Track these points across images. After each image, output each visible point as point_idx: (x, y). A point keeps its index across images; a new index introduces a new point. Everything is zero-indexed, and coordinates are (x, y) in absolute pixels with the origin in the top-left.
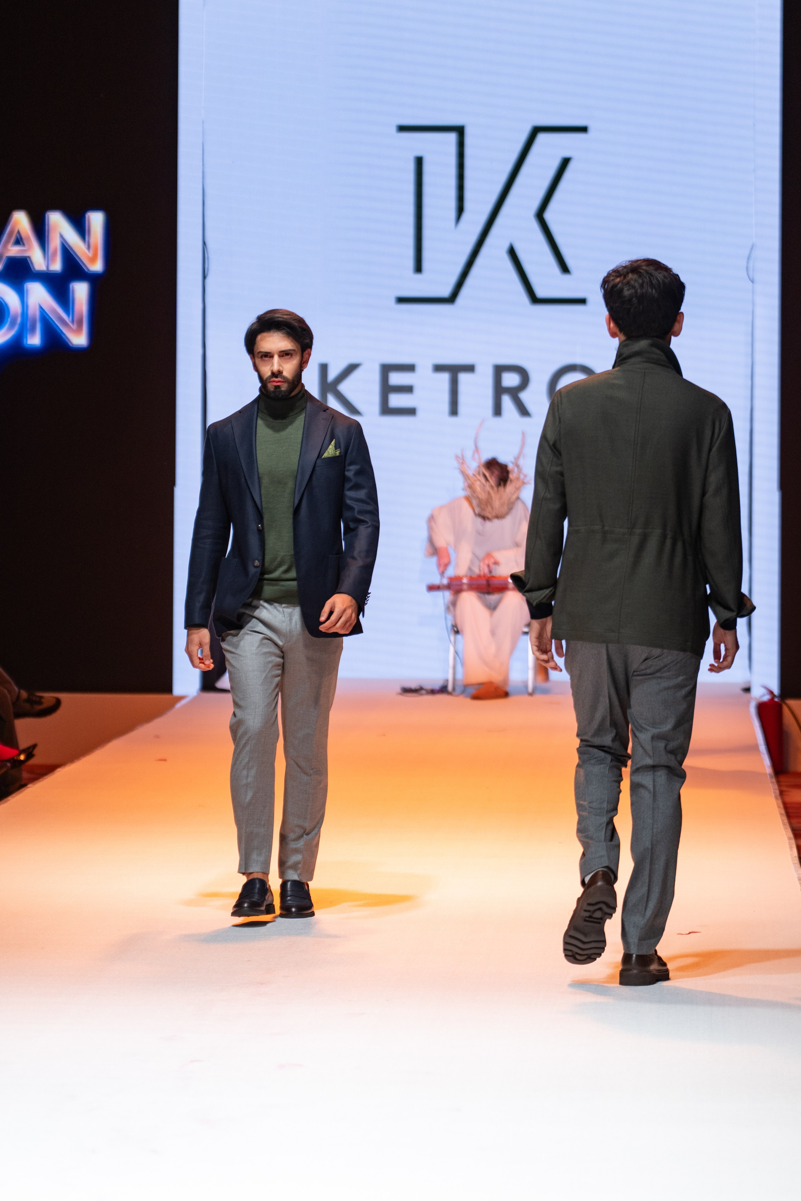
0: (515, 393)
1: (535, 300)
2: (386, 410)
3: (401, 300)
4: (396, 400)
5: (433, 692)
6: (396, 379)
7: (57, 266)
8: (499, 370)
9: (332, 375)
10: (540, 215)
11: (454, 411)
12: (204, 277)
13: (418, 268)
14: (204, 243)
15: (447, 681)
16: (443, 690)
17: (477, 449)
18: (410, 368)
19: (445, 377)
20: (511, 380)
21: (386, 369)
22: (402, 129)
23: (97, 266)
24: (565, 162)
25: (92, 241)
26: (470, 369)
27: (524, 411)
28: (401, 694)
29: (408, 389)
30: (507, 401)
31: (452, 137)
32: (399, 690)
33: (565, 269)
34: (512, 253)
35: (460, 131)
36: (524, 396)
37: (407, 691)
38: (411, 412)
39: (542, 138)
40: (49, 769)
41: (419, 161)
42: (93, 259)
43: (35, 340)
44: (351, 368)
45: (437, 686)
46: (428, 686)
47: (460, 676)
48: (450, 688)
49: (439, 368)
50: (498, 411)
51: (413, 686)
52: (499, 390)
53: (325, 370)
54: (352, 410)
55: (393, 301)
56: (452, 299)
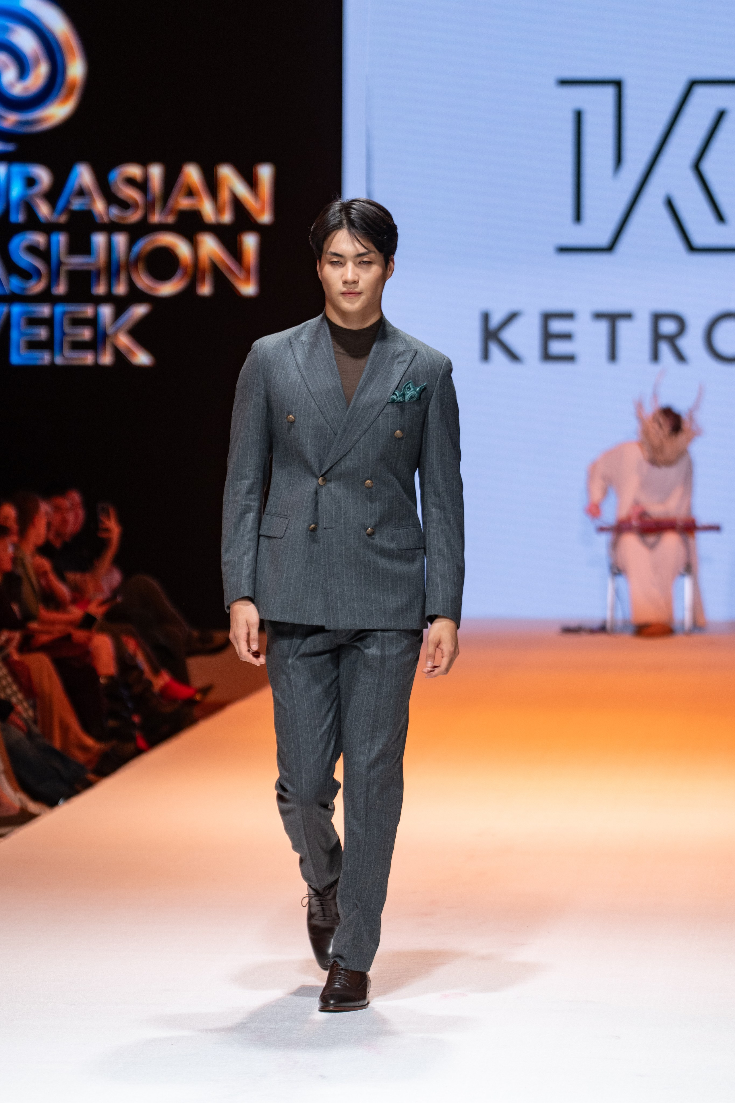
0: (672, 340)
1: (691, 248)
2: (547, 357)
3: (563, 250)
4: (557, 347)
5: (591, 631)
6: (557, 326)
7: (227, 218)
8: (657, 318)
9: (494, 323)
10: (697, 167)
11: (613, 355)
13: (578, 217)
15: (606, 620)
16: (602, 629)
18: (569, 316)
19: (603, 325)
20: (668, 327)
21: (547, 317)
22: (564, 82)
23: (266, 218)
24: (721, 115)
25: (261, 193)
26: (628, 316)
27: (680, 357)
28: (561, 634)
29: (567, 337)
30: (665, 349)
31: (610, 92)
32: (559, 630)
33: (720, 219)
34: (670, 204)
35: (618, 84)
36: (682, 343)
37: (568, 630)
38: (570, 358)
39: (699, 91)
40: (219, 706)
41: (579, 115)
42: (262, 211)
43: (205, 290)
44: (512, 317)
45: (596, 625)
46: (587, 625)
47: (618, 615)
48: (608, 627)
49: (599, 316)
50: (655, 356)
51: (573, 623)
52: (657, 337)
53: (486, 317)
54: (513, 356)
55: (551, 250)
56: (610, 248)
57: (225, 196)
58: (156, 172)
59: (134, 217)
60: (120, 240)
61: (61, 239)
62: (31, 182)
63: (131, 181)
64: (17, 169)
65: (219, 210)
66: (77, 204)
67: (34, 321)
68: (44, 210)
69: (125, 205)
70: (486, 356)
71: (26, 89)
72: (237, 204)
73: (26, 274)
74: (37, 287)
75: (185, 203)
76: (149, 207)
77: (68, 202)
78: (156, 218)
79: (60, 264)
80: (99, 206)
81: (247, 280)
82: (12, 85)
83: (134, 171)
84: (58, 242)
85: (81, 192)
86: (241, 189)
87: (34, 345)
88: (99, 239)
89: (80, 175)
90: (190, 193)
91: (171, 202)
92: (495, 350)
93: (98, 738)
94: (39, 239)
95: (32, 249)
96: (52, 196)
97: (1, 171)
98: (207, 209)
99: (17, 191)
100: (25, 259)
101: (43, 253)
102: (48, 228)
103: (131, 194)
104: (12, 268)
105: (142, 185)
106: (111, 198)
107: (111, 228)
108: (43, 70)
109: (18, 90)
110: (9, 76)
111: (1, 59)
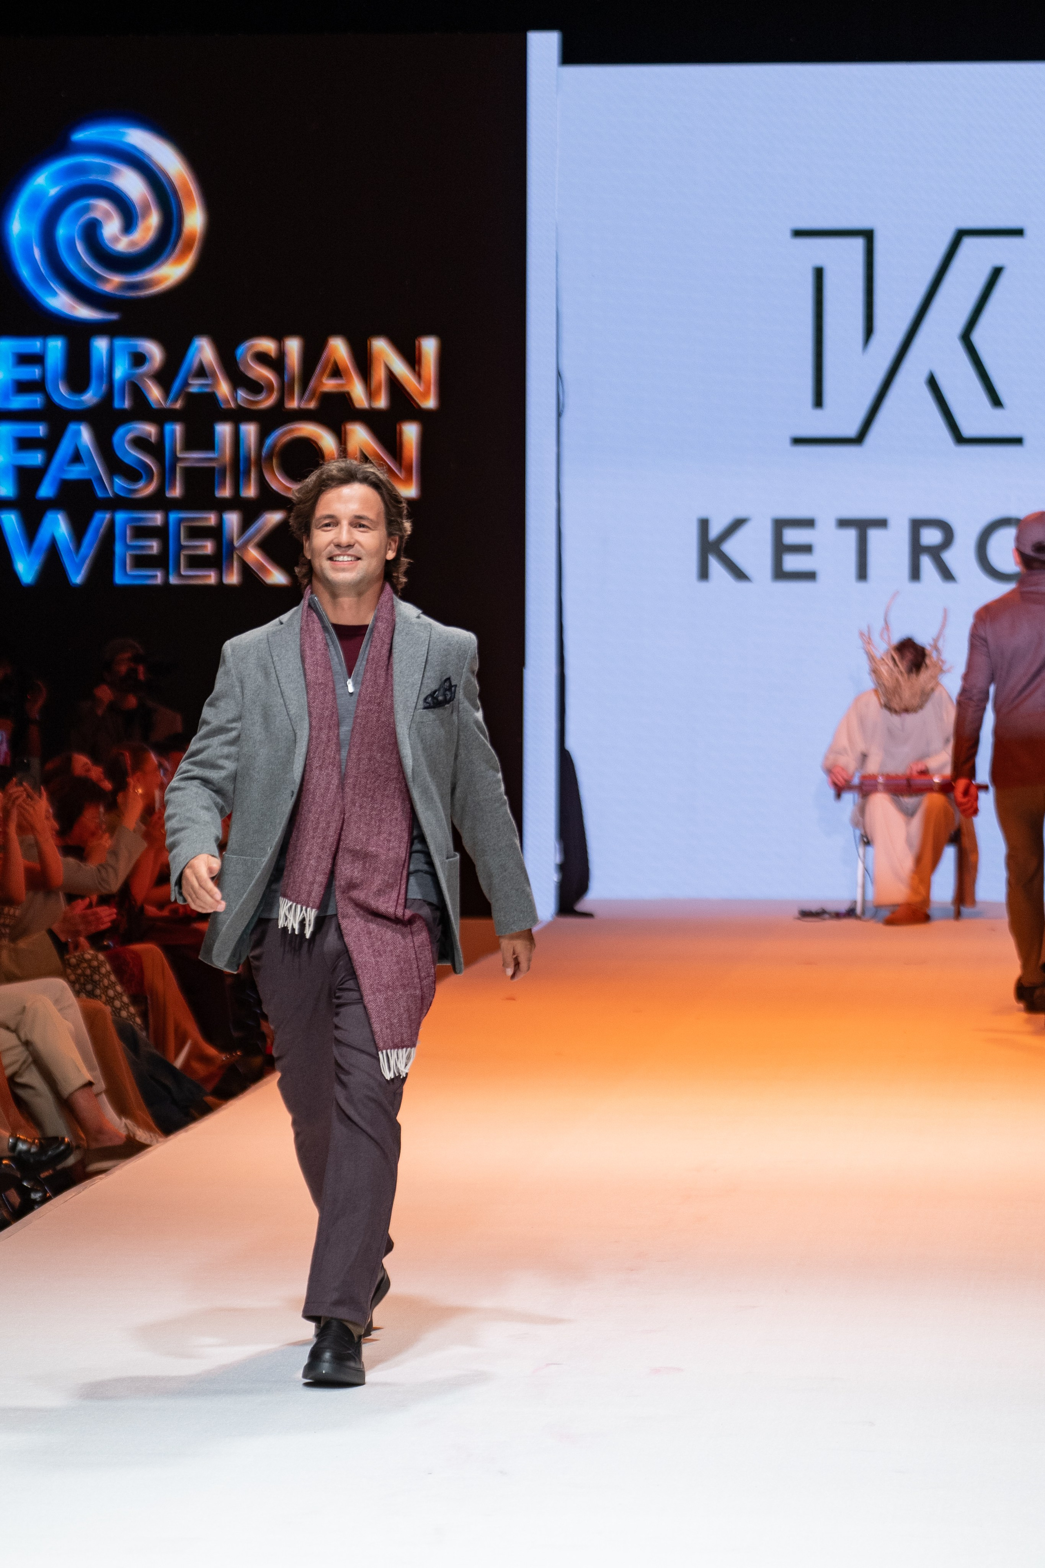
0: (936, 552)
1: (960, 439)
2: (780, 574)
3: (798, 441)
4: (792, 562)
5: (838, 915)
6: (792, 536)
7: (382, 403)
8: (917, 525)
9: (714, 532)
10: (966, 338)
11: (862, 574)
12: (559, 414)
13: (818, 401)
14: (559, 374)
15: (855, 902)
16: (851, 913)
17: (887, 626)
18: (809, 523)
19: (851, 534)
20: (931, 537)
21: (780, 525)
22: (799, 233)
23: (430, 403)
24: (997, 273)
25: (424, 372)
26: (882, 523)
27: (947, 574)
28: (799, 919)
29: (807, 549)
30: (926, 563)
31: (858, 244)
32: (796, 913)
33: (996, 401)
34: (932, 383)
35: (868, 235)
36: (948, 556)
37: (806, 914)
38: (810, 576)
39: (966, 244)
41: (819, 273)
42: (425, 395)
44: (738, 524)
45: (843, 908)
46: (832, 907)
47: (870, 896)
48: (859, 910)
49: (843, 523)
50: (915, 574)
51: (814, 908)
52: (917, 549)
53: (704, 524)
54: (739, 574)
55: (787, 442)
56: (859, 439)
57: (379, 375)
58: (293, 346)
59: (267, 402)
60: (250, 430)
61: (176, 430)
62: (139, 359)
63: (262, 358)
64: (120, 343)
65: (371, 394)
66: (196, 386)
67: (142, 532)
68: (155, 393)
69: (255, 387)
70: (704, 574)
71: (132, 244)
72: (394, 384)
73: (133, 474)
74: (146, 489)
75: (330, 385)
76: (285, 391)
77: (186, 384)
78: (294, 404)
79: (175, 459)
80: (224, 389)
81: (408, 480)
82: (116, 240)
83: (267, 345)
84: (173, 432)
85: (201, 372)
86: (400, 368)
87: (142, 561)
88: (224, 430)
89: (200, 349)
90: (336, 372)
91: (312, 383)
92: (715, 566)
93: (222, 1048)
94: (149, 429)
95: (140, 443)
96: (164, 378)
97: (100, 345)
98: (358, 392)
99: (120, 371)
100: (132, 455)
101: (155, 448)
102: (160, 417)
103: (264, 373)
104: (115, 466)
105: (277, 363)
106: (238, 379)
107: (238, 416)
108: (154, 220)
109: (123, 245)
110: (111, 228)
111: (102, 206)
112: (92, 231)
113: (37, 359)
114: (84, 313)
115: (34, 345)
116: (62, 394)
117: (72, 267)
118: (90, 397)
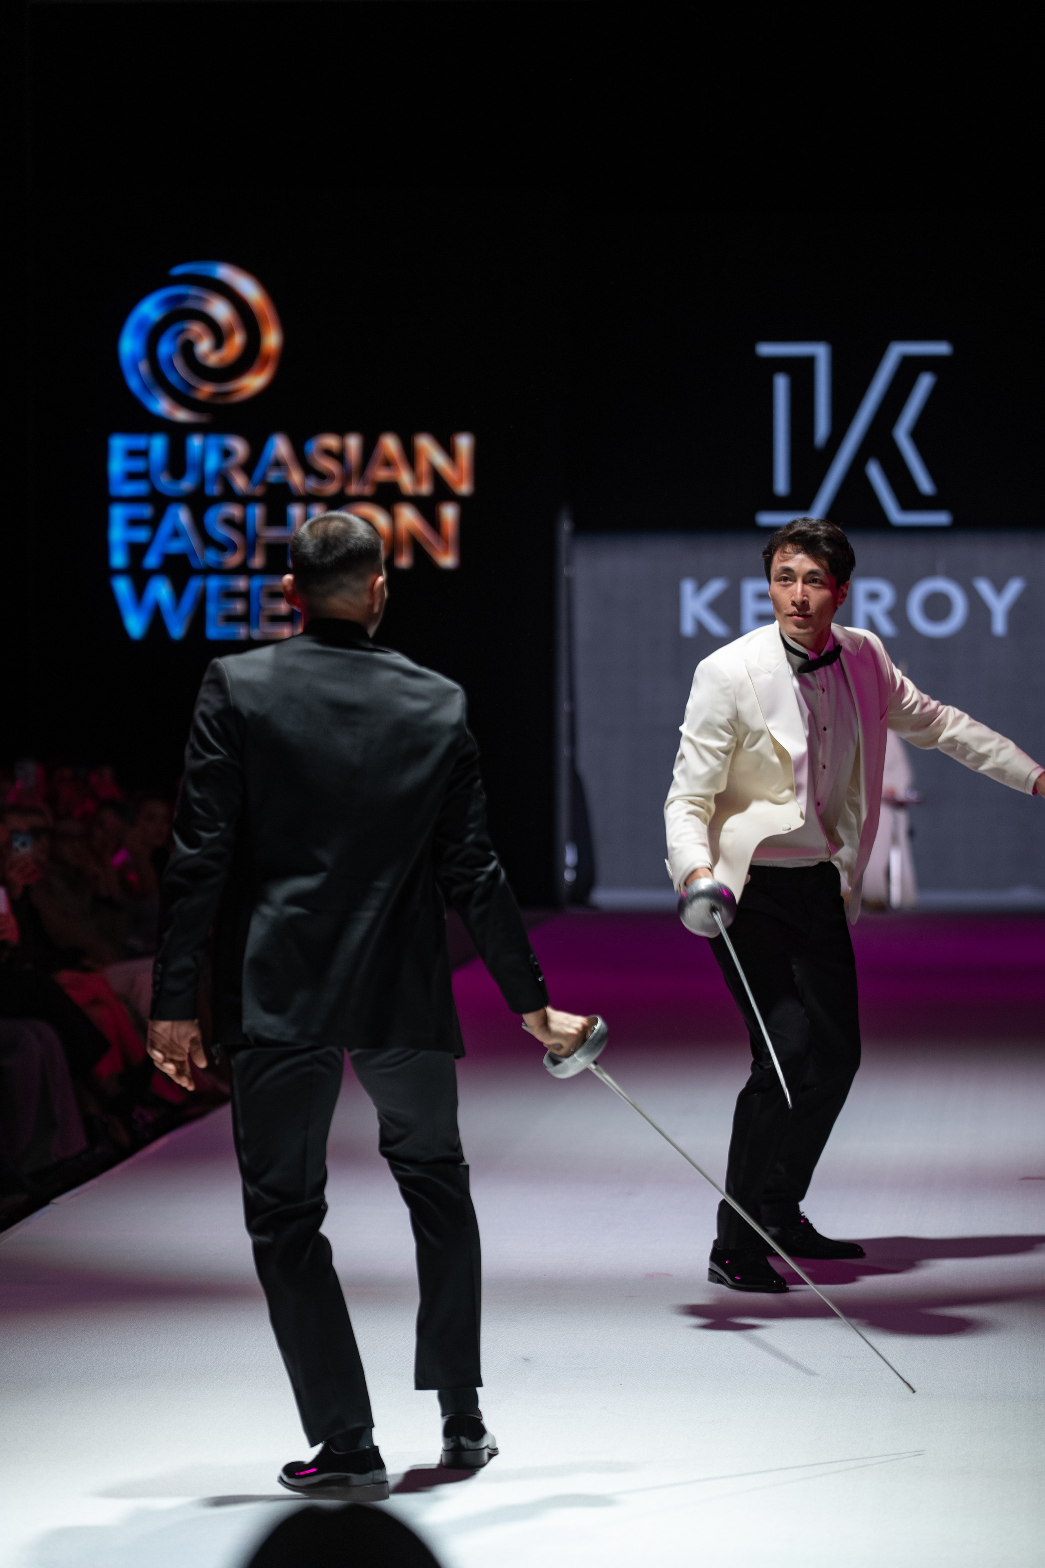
7: (425, 489)
8: (861, 588)
23: (465, 488)
25: (460, 463)
36: (887, 614)
42: (461, 481)
43: (405, 562)
57: (423, 467)
58: (353, 443)
59: (331, 488)
61: (257, 512)
62: (227, 453)
63: (328, 453)
64: (213, 440)
65: (417, 480)
66: (273, 476)
67: (230, 595)
68: (240, 482)
69: (322, 476)
71: (222, 359)
72: (436, 476)
73: (223, 547)
74: (233, 560)
75: (382, 474)
76: (346, 478)
77: (265, 474)
78: (354, 489)
79: (256, 536)
80: (296, 478)
81: (446, 551)
82: (208, 355)
83: (331, 441)
84: (255, 514)
85: (278, 464)
86: (439, 459)
87: (231, 619)
88: (297, 511)
89: (277, 445)
90: (388, 463)
91: (369, 473)
94: (234, 511)
95: (229, 522)
96: (249, 467)
97: (195, 442)
98: (406, 480)
99: (212, 462)
100: (221, 532)
101: (239, 526)
102: (244, 500)
103: (328, 465)
104: (208, 540)
105: (339, 456)
106: (308, 469)
107: (308, 499)
108: (238, 340)
109: (213, 360)
110: (204, 346)
111: (196, 328)
112: (188, 349)
113: (143, 453)
114: (182, 415)
115: (139, 442)
116: (164, 482)
117: (172, 378)
118: (187, 485)
